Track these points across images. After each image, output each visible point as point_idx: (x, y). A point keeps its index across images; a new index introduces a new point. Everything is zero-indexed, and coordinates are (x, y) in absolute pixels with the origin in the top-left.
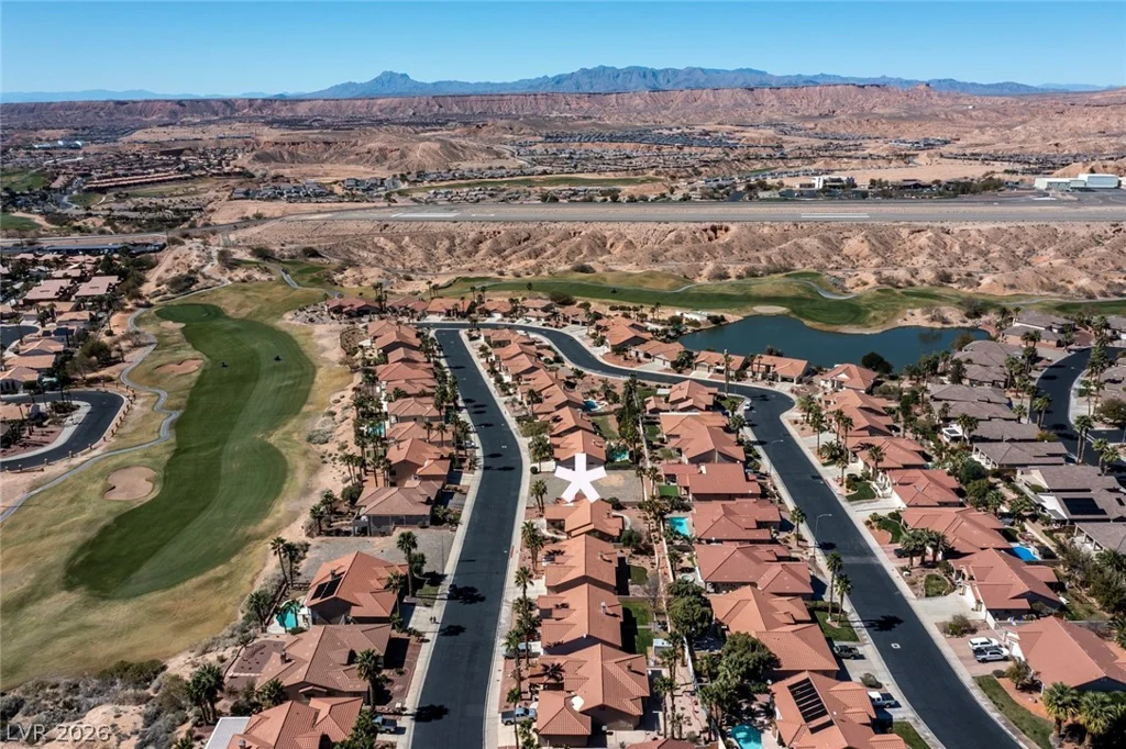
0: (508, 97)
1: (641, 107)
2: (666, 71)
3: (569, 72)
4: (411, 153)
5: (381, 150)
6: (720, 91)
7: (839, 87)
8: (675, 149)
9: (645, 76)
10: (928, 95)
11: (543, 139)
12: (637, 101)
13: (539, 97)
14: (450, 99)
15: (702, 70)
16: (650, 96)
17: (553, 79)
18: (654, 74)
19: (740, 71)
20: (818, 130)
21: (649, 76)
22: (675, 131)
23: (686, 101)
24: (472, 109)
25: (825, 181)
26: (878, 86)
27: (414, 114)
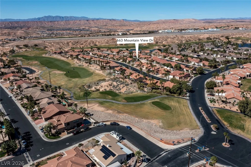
0: (30, 22)
1: (63, 24)
2: (65, 17)
3: (41, 17)
4: (17, 33)
5: (8, 33)
6: (81, 21)
7: (106, 20)
8: (79, 32)
9: (60, 18)
10: (123, 22)
11: (47, 30)
12: (62, 23)
13: (38, 22)
14: (14, 22)
15: (74, 17)
16: (65, 22)
17: (37, 18)
18: (63, 17)
19: (82, 17)
20: (106, 28)
21: (61, 18)
22: (76, 28)
23: (74, 23)
24: (20, 25)
25: (122, 34)
26: (114, 20)
27: (5, 26)
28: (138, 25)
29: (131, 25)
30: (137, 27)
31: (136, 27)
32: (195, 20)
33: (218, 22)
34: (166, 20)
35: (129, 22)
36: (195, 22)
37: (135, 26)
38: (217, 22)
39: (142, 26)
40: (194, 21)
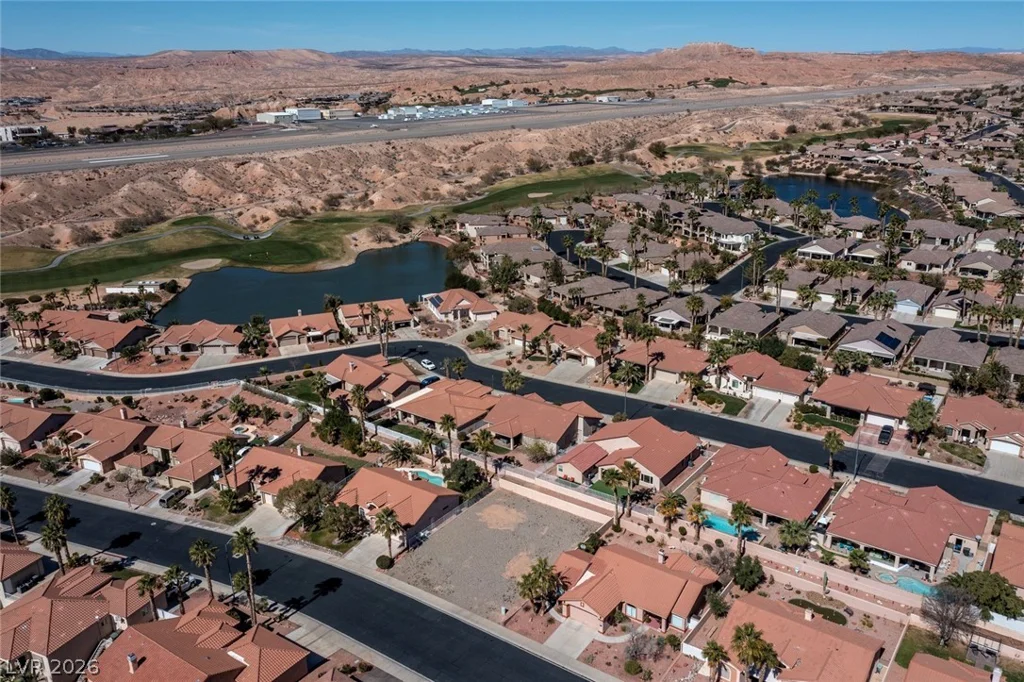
28: (62, 75)
29: (24, 76)
30: (65, 87)
31: (60, 86)
32: (321, 56)
33: (413, 63)
34: (193, 52)
35: (7, 60)
36: (323, 65)
37: (48, 79)
38: (408, 66)
39: (88, 80)
40: (315, 58)
